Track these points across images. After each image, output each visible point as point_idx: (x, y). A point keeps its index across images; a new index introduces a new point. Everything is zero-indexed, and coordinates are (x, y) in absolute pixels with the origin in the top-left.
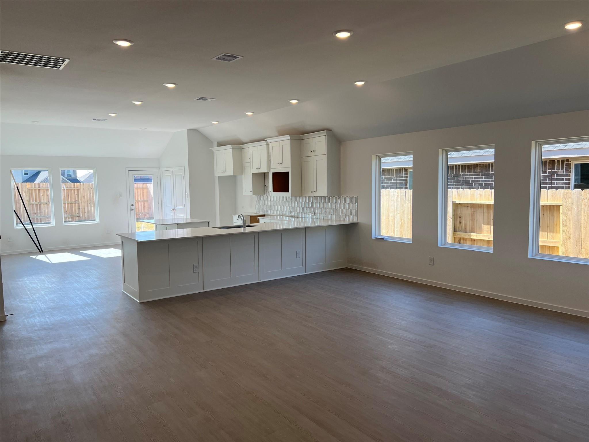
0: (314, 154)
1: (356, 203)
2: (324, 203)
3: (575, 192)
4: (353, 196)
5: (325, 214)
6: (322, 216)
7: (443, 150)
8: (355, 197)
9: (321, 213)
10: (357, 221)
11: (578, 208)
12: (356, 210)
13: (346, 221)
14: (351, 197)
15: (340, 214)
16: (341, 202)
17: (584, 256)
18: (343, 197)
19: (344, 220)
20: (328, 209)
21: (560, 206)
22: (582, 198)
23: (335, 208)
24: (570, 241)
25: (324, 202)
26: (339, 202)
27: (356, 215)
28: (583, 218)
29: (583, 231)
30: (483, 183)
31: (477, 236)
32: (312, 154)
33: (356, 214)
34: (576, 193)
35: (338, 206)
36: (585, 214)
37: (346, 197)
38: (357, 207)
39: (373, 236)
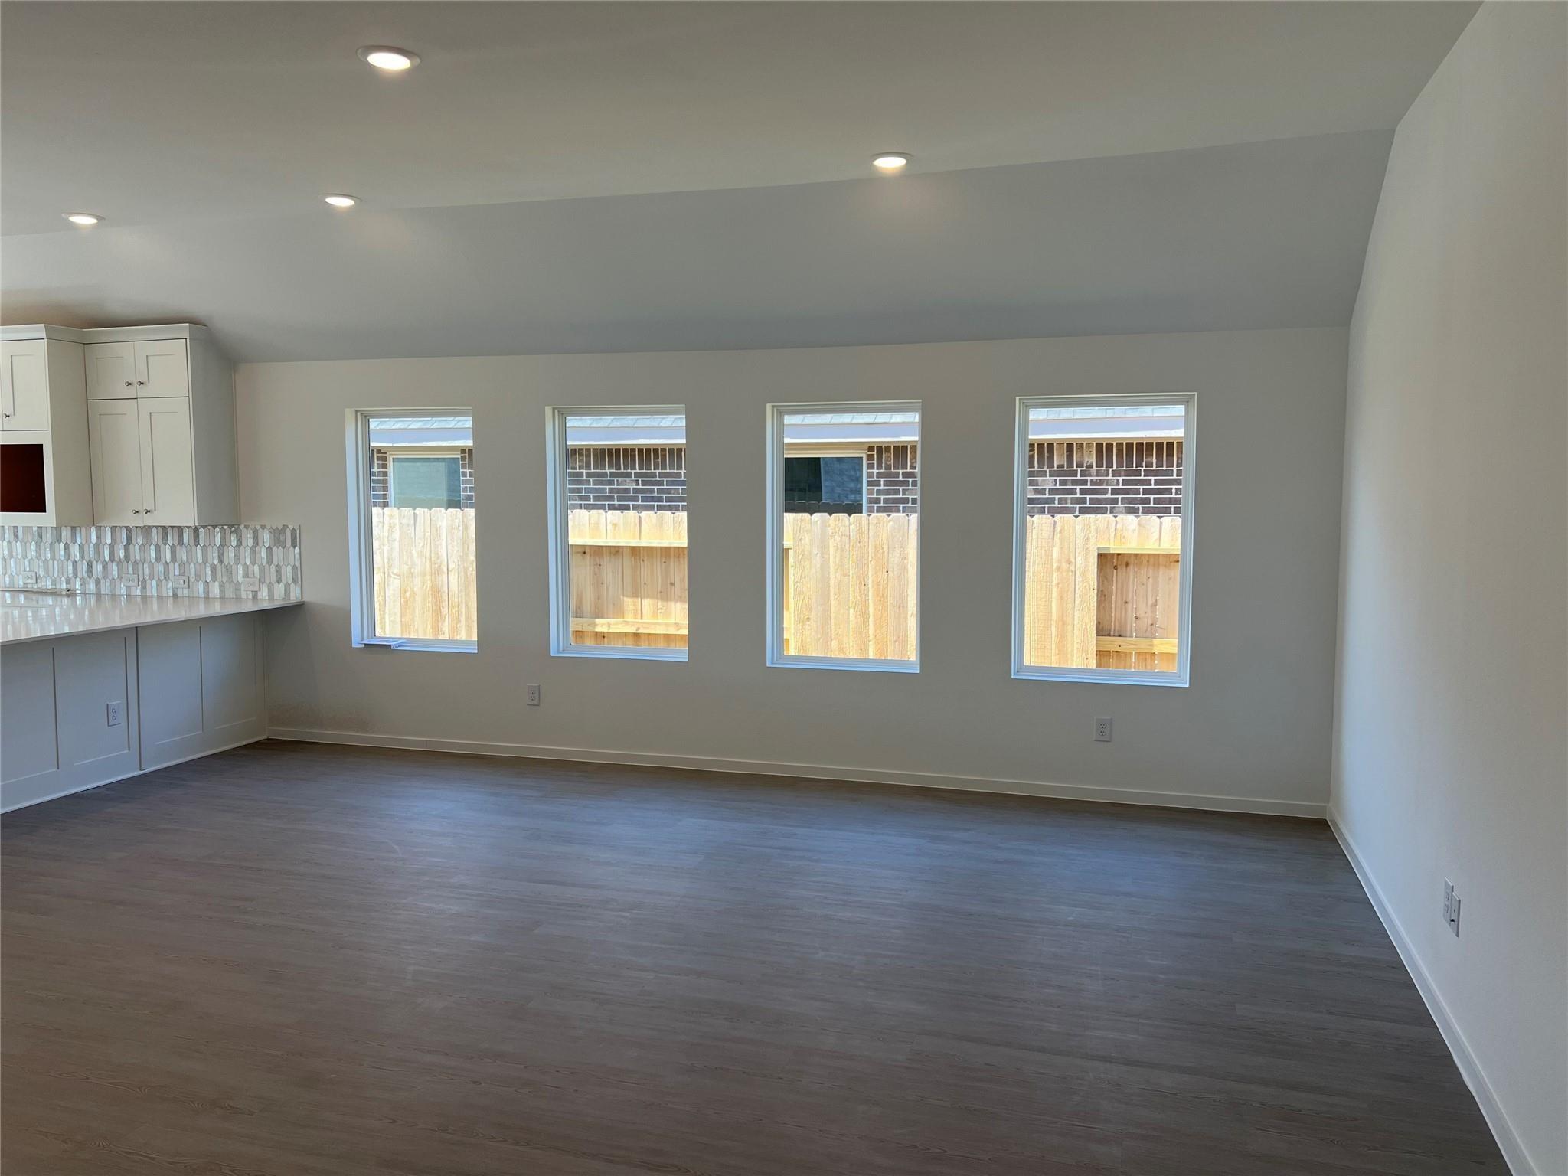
0: (142, 392)
1: (295, 547)
2: (178, 547)
3: (816, 519)
4: (285, 527)
5: (182, 582)
6: (170, 585)
7: (554, 409)
8: (291, 527)
9: (166, 578)
10: (299, 599)
11: (822, 554)
12: (294, 565)
13: (259, 601)
14: (277, 528)
15: (240, 579)
16: (239, 543)
17: (836, 654)
18: (246, 527)
19: (255, 597)
20: (192, 565)
21: (788, 549)
22: (831, 531)
23: (221, 561)
24: (810, 625)
25: (176, 543)
26: (234, 543)
27: (294, 581)
28: (832, 575)
29: (833, 602)
30: (591, 495)
31: (609, 625)
32: (130, 392)
33: (298, 576)
34: (819, 522)
35: (232, 555)
36: (835, 565)
37: (258, 527)
38: (297, 556)
39: (357, 640)
